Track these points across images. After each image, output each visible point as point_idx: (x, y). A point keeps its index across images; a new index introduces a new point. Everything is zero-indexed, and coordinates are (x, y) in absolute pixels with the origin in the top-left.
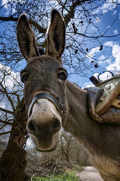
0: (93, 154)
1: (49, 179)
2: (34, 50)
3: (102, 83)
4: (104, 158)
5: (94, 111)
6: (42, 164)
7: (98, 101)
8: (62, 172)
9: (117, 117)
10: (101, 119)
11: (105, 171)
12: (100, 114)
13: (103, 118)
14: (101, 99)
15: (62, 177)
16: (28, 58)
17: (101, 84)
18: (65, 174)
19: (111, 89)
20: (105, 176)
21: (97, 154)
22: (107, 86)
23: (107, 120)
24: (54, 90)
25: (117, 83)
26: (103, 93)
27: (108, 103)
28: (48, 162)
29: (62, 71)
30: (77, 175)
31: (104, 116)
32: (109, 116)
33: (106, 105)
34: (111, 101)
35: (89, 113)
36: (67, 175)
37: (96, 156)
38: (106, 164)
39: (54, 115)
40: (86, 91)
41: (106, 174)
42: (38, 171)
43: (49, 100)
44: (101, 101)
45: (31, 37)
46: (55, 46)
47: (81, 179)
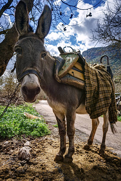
0: (51, 100)
1: (12, 108)
2: (27, 28)
3: (66, 54)
4: (57, 102)
5: (57, 75)
6: (6, 96)
7: (61, 69)
8: (23, 104)
9: (70, 81)
10: (60, 81)
11: (56, 109)
12: (60, 77)
13: (61, 81)
14: (63, 68)
15: (22, 107)
16: (20, 32)
17: (64, 54)
18: (24, 105)
19: (70, 62)
20: (55, 111)
21: (54, 100)
22: (68, 58)
23: (64, 82)
24: (39, 67)
25: (74, 58)
26: (65, 63)
27: (66, 72)
28: (10, 95)
29: (44, 52)
30: (34, 106)
31: (62, 79)
32: (65, 80)
33: (65, 73)
34: (68, 70)
35: (54, 76)
36: (27, 106)
37: (52, 101)
38: (57, 106)
39: (38, 85)
40: (54, 59)
41: (56, 111)
42: (2, 101)
43: (36, 75)
44: (63, 69)
45: (27, 19)
46: (42, 30)
47: (37, 109)
